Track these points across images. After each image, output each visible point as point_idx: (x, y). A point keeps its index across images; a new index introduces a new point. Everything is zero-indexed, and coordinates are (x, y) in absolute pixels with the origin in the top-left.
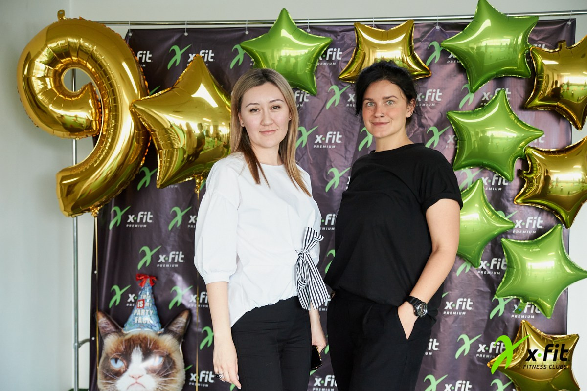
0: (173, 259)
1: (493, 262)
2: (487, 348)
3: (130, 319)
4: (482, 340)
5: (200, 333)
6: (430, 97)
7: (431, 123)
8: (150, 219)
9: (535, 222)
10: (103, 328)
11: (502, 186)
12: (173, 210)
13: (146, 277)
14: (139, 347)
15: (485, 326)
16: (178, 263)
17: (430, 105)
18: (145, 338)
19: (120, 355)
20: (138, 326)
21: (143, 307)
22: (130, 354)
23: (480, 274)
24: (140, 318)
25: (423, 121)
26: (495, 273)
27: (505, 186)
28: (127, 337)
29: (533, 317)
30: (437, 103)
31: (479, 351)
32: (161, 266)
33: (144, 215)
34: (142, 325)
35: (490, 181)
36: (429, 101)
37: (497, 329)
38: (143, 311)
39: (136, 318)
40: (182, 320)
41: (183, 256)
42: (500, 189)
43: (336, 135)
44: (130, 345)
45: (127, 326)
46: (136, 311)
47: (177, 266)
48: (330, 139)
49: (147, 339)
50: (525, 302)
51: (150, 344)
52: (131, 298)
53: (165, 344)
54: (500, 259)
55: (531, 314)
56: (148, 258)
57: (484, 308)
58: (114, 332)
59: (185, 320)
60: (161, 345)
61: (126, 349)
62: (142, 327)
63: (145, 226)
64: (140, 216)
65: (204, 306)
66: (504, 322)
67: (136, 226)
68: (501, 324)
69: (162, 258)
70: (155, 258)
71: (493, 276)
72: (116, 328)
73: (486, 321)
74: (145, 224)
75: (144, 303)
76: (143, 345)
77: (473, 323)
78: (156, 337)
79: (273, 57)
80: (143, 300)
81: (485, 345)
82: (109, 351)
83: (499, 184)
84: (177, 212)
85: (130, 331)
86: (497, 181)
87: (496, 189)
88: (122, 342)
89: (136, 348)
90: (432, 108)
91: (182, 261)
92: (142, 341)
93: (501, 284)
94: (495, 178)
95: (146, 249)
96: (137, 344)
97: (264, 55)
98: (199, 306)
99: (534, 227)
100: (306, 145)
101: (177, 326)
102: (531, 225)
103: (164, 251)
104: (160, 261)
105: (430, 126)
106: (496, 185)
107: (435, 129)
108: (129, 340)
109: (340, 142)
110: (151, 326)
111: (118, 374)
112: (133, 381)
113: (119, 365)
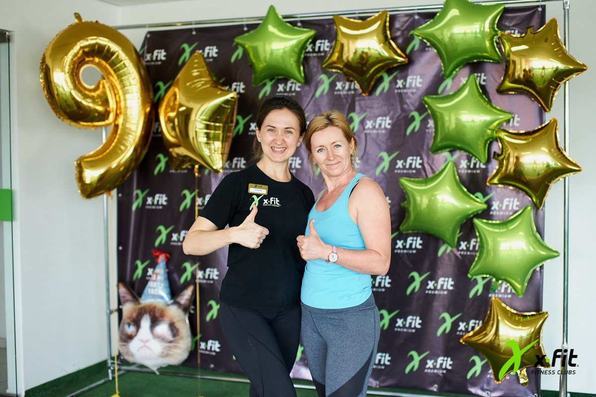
1: (472, 243)
2: (467, 327)
3: (145, 291)
4: (462, 318)
6: (411, 84)
7: (412, 108)
8: (165, 201)
9: (511, 204)
10: (124, 297)
11: (480, 168)
12: (183, 193)
13: (162, 254)
14: (148, 315)
17: (411, 91)
18: (155, 308)
19: (132, 321)
20: (151, 297)
22: (140, 320)
23: (460, 254)
24: (153, 289)
25: (405, 106)
26: (474, 254)
27: (483, 168)
28: (141, 306)
29: (510, 296)
30: (418, 89)
31: (459, 329)
32: (174, 244)
34: (154, 296)
35: (469, 164)
36: (410, 87)
38: (156, 283)
39: (150, 290)
40: (188, 292)
42: (478, 172)
44: (142, 313)
45: (143, 297)
46: (150, 284)
50: (497, 280)
51: (157, 313)
52: (150, 271)
55: (508, 294)
56: (163, 237)
58: (131, 301)
59: (190, 293)
61: (137, 316)
62: (155, 298)
63: (161, 207)
64: (156, 198)
65: (209, 282)
67: (154, 207)
69: (175, 237)
70: (169, 237)
72: (134, 297)
74: (161, 205)
75: (157, 277)
78: (164, 306)
79: (264, 50)
80: (157, 273)
81: (464, 324)
82: (125, 317)
83: (478, 166)
84: (187, 195)
85: (145, 301)
86: (475, 164)
87: (474, 172)
89: (145, 315)
90: (413, 93)
92: (151, 310)
93: (474, 264)
94: (473, 161)
95: (162, 228)
96: (148, 312)
97: (255, 49)
98: (205, 282)
99: (510, 208)
101: (183, 297)
102: (507, 206)
103: (176, 230)
104: (173, 239)
105: (411, 111)
106: (475, 168)
107: (415, 114)
110: (162, 297)
111: (130, 338)
112: (142, 344)
113: (131, 330)
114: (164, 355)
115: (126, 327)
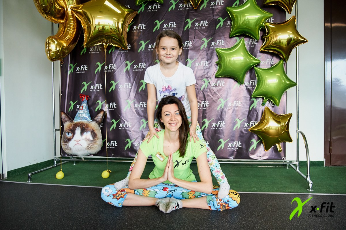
0: (97, 87)
1: (251, 82)
3: (76, 115)
4: (246, 121)
5: (110, 123)
6: (218, 3)
8: (86, 68)
11: (254, 45)
12: (97, 64)
13: (85, 97)
14: (79, 127)
15: (247, 114)
16: (99, 89)
17: (218, 7)
18: (82, 123)
19: (70, 131)
20: (80, 118)
21: (82, 109)
22: (75, 130)
23: (244, 88)
24: (81, 114)
26: (252, 88)
27: (256, 44)
30: (222, 6)
31: (245, 126)
32: (92, 91)
33: (83, 67)
35: (248, 43)
36: (218, 5)
37: (253, 115)
38: (82, 111)
39: (79, 114)
40: (101, 115)
41: (102, 86)
42: (253, 46)
43: (173, 24)
44: (75, 126)
45: (75, 119)
46: (79, 112)
47: (99, 91)
48: (171, 26)
49: (83, 124)
51: (84, 126)
52: (78, 106)
53: (92, 125)
54: (254, 81)
56: (85, 87)
57: (247, 105)
58: (68, 121)
59: (102, 115)
60: (89, 126)
61: (73, 128)
62: (82, 119)
63: (84, 72)
64: (82, 67)
65: (112, 110)
66: (256, 111)
67: (80, 72)
68: (255, 112)
69: (92, 87)
70: (89, 87)
71: (251, 89)
72: (70, 119)
73: (248, 111)
74: (84, 71)
75: (83, 108)
76: (81, 126)
77: (242, 113)
78: (88, 123)
80: (83, 106)
81: (247, 123)
82: (66, 129)
83: (253, 44)
84: (99, 65)
86: (252, 43)
87: (251, 46)
88: (71, 125)
89: (78, 127)
91: (101, 88)
92: (81, 125)
93: (255, 90)
94: (250, 41)
95: (85, 83)
96: (79, 126)
98: (109, 109)
100: (159, 29)
101: (98, 117)
103: (93, 84)
104: (91, 89)
105: (218, 17)
106: (251, 44)
107: (221, 19)
108: (75, 124)
109: (175, 27)
110: (86, 119)
111: (69, 140)
112: (76, 143)
113: (70, 135)
114: (89, 148)
115: (67, 134)
